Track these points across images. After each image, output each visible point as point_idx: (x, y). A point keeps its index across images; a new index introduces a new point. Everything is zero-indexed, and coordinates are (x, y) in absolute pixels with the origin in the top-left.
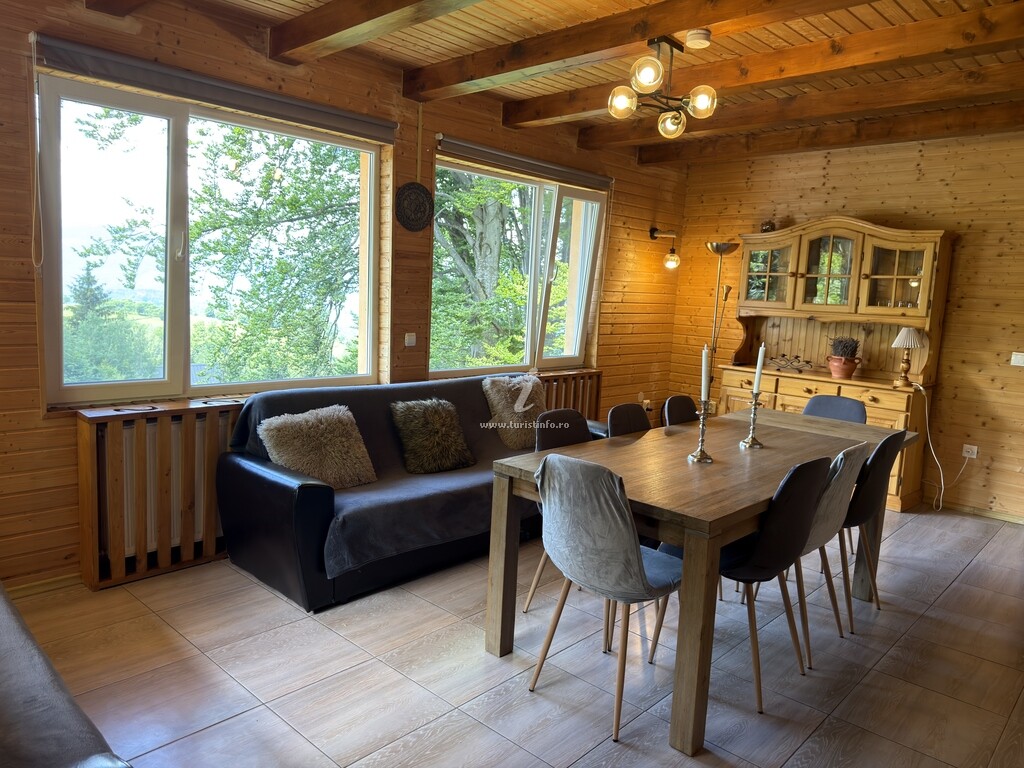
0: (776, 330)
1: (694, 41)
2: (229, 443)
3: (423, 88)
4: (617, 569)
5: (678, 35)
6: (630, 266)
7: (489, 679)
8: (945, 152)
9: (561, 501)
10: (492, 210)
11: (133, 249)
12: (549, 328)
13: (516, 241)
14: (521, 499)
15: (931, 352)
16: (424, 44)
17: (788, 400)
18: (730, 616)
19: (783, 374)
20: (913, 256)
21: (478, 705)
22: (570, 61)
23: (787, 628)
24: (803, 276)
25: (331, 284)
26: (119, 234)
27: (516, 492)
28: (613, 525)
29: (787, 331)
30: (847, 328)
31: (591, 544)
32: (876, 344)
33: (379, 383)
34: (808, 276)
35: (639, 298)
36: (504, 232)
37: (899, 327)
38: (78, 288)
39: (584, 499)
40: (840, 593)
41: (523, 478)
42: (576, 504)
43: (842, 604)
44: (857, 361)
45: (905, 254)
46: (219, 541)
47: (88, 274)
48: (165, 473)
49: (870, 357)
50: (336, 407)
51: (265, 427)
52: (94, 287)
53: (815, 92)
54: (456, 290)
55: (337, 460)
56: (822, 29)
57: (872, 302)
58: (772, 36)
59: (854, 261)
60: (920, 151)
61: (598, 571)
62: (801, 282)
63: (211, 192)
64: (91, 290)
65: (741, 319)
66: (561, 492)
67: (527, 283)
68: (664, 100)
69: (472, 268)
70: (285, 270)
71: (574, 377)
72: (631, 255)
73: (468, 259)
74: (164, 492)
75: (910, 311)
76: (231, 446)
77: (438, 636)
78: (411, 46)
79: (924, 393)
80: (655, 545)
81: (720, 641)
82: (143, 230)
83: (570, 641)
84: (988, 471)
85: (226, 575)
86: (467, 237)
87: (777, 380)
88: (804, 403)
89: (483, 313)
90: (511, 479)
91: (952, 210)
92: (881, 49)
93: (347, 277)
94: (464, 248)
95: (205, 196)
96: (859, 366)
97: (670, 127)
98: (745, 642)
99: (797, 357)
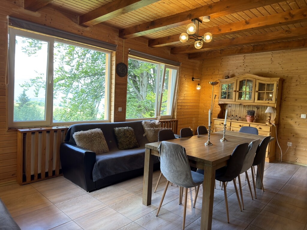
0: (230, 108)
1: (205, 19)
2: (64, 140)
3: (125, 35)
4: (184, 177)
5: (200, 18)
6: (186, 89)
7: (143, 213)
8: (279, 55)
9: (166, 156)
10: (145, 74)
11: (38, 85)
12: (162, 109)
13: (152, 84)
14: (153, 156)
15: (277, 114)
16: (125, 21)
17: (234, 129)
18: (218, 193)
19: (232, 121)
20: (271, 85)
21: (140, 221)
22: (168, 26)
23: (236, 197)
24: (238, 91)
25: (97, 96)
26: (33, 81)
27: (152, 154)
28: (182, 163)
29: (233, 108)
30: (251, 107)
31: (175, 169)
32: (260, 112)
33: (110, 122)
34: (239, 91)
35: (189, 98)
36: (148, 81)
37: (267, 107)
38: (21, 97)
39: (173, 155)
40: (252, 187)
41: (154, 149)
42: (171, 157)
43: (253, 190)
44: (255, 117)
45: (268, 85)
46: (60, 170)
47: (24, 93)
48: (44, 149)
49: (258, 116)
50: (97, 129)
51: (75, 135)
52: (26, 97)
53: (241, 36)
54: (134, 98)
55: (97, 145)
56: (243, 17)
57: (259, 99)
58: (228, 19)
59: (253, 87)
60: (272, 55)
61: (178, 178)
62: (237, 93)
63: (61, 69)
64: (25, 98)
65: (219, 104)
66: (166, 153)
67: (155, 96)
68: (197, 37)
69: (139, 91)
70: (83, 91)
71: (170, 121)
72: (186, 86)
73: (138, 89)
74: (44, 155)
75: (270, 102)
76: (64, 141)
77: (128, 200)
78: (121, 22)
79: (275, 126)
80: (195, 170)
81: (215, 201)
82: (40, 80)
83: (169, 201)
84: (295, 150)
85: (62, 181)
86: (138, 82)
87: (231, 123)
88: (239, 129)
89: (142, 104)
90: (151, 150)
91: (282, 72)
92: (260, 23)
93: (102, 94)
94: (137, 85)
95: (60, 70)
96: (255, 118)
97: (198, 45)
98: (223, 201)
99: (237, 116)
